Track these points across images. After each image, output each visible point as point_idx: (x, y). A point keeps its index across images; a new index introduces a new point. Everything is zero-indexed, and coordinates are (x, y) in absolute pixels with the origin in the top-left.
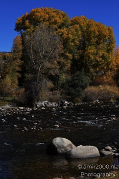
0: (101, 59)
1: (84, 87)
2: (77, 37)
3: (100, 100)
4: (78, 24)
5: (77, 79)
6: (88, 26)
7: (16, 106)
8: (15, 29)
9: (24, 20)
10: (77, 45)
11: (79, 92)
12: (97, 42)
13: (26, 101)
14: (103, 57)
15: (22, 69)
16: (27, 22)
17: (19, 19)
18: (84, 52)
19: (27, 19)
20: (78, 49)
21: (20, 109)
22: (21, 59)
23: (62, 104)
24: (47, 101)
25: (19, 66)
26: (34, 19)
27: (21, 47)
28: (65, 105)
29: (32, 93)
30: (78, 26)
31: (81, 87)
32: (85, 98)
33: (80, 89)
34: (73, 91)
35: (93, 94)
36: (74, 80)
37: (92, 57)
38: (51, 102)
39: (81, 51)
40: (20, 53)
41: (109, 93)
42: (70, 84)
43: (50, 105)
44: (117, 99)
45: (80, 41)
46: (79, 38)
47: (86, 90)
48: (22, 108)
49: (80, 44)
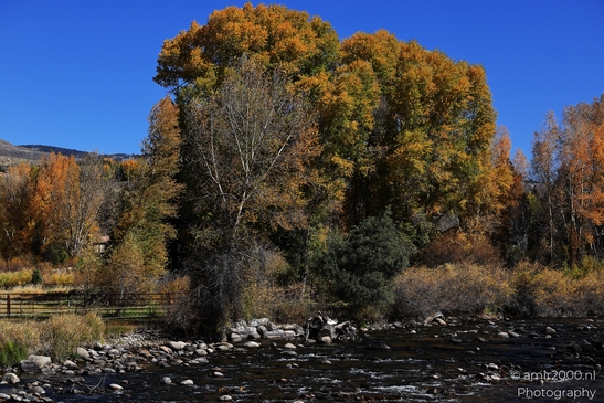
0: (448, 175)
1: (390, 271)
2: (366, 101)
3: (446, 314)
4: (366, 56)
5: (366, 243)
7: (162, 337)
8: (157, 79)
9: (185, 46)
10: (367, 129)
11: (376, 285)
12: (432, 116)
13: (194, 321)
14: (454, 168)
15: (180, 212)
16: (197, 53)
17: (168, 42)
18: (391, 151)
19: (196, 44)
20: (371, 142)
21: (174, 349)
22: (178, 178)
23: (318, 331)
24: (264, 320)
25: (171, 201)
26: (219, 43)
27: (175, 139)
28: (327, 333)
29: (214, 291)
30: (368, 65)
31: (380, 269)
32: (395, 307)
33: (378, 276)
34: (353, 283)
35: (424, 292)
36: (356, 246)
37: (419, 165)
38: (278, 321)
39: (379, 148)
40: (175, 157)
41: (477, 290)
42: (344, 260)
43: (277, 331)
44: (506, 308)
45: (376, 116)
46: (372, 104)
47: (399, 279)
48: (181, 344)
49: (376, 126)
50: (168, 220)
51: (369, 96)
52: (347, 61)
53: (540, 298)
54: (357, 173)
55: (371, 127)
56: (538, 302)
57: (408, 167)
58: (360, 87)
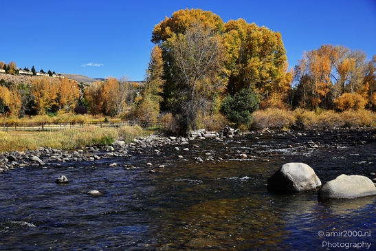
0: (268, 75)
1: (252, 110)
2: (235, 46)
3: (270, 128)
4: (236, 28)
5: (242, 99)
6: (249, 33)
7: (164, 136)
8: (152, 41)
9: (163, 27)
10: (236, 58)
11: (246, 116)
12: (262, 52)
13: (177, 129)
14: (270, 72)
15: (164, 91)
16: (168, 30)
17: (156, 26)
18: (246, 66)
19: (167, 25)
20: (237, 63)
21: (172, 140)
22: (163, 78)
23: (226, 133)
24: (203, 130)
25: (161, 87)
26: (176, 25)
27: (161, 62)
28: (231, 134)
29: (185, 116)
30: (236, 32)
31: (247, 109)
32: (252, 125)
33: (247, 112)
34: (238, 116)
35: (263, 119)
36: (237, 101)
37: (257, 71)
38: (209, 130)
39: (240, 65)
40: (161, 69)
41: (282, 119)
42: (233, 106)
43: (208, 134)
44: (293, 126)
45: (239, 52)
46: (238, 47)
47: (255, 114)
48: (174, 138)
49: (240, 56)
50: (159, 94)
51: (236, 44)
52: (227, 31)
53: (306, 122)
54: (232, 75)
55: (237, 56)
56: (305, 124)
57: (253, 72)
58: (233, 41)
